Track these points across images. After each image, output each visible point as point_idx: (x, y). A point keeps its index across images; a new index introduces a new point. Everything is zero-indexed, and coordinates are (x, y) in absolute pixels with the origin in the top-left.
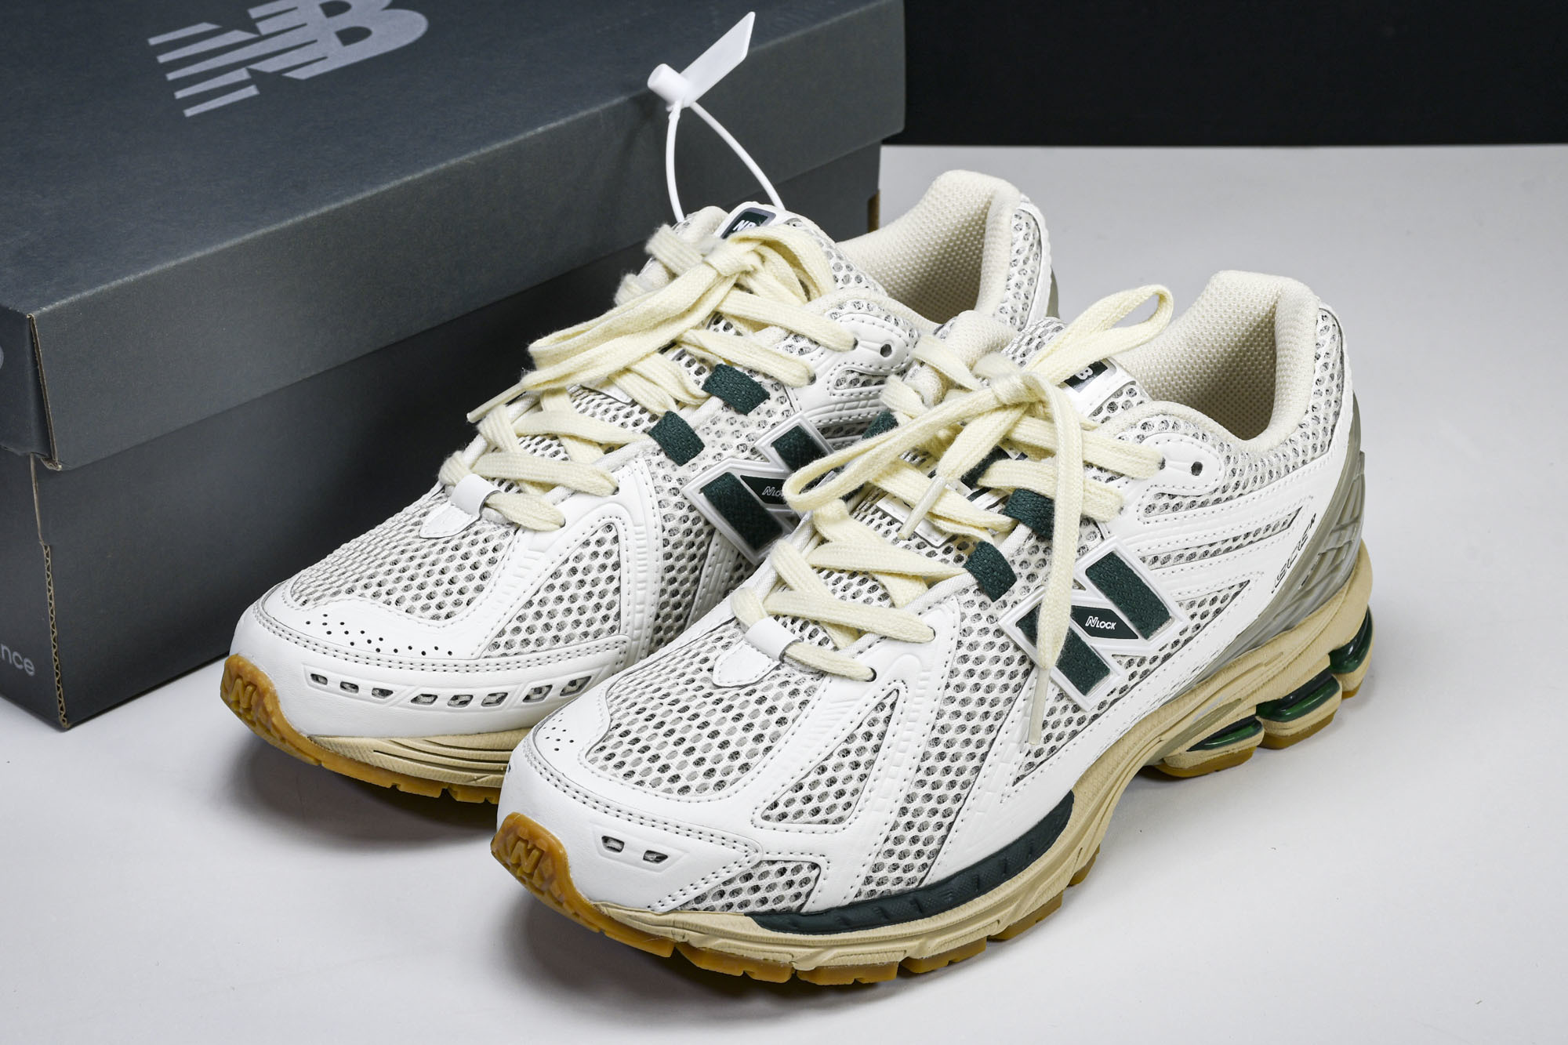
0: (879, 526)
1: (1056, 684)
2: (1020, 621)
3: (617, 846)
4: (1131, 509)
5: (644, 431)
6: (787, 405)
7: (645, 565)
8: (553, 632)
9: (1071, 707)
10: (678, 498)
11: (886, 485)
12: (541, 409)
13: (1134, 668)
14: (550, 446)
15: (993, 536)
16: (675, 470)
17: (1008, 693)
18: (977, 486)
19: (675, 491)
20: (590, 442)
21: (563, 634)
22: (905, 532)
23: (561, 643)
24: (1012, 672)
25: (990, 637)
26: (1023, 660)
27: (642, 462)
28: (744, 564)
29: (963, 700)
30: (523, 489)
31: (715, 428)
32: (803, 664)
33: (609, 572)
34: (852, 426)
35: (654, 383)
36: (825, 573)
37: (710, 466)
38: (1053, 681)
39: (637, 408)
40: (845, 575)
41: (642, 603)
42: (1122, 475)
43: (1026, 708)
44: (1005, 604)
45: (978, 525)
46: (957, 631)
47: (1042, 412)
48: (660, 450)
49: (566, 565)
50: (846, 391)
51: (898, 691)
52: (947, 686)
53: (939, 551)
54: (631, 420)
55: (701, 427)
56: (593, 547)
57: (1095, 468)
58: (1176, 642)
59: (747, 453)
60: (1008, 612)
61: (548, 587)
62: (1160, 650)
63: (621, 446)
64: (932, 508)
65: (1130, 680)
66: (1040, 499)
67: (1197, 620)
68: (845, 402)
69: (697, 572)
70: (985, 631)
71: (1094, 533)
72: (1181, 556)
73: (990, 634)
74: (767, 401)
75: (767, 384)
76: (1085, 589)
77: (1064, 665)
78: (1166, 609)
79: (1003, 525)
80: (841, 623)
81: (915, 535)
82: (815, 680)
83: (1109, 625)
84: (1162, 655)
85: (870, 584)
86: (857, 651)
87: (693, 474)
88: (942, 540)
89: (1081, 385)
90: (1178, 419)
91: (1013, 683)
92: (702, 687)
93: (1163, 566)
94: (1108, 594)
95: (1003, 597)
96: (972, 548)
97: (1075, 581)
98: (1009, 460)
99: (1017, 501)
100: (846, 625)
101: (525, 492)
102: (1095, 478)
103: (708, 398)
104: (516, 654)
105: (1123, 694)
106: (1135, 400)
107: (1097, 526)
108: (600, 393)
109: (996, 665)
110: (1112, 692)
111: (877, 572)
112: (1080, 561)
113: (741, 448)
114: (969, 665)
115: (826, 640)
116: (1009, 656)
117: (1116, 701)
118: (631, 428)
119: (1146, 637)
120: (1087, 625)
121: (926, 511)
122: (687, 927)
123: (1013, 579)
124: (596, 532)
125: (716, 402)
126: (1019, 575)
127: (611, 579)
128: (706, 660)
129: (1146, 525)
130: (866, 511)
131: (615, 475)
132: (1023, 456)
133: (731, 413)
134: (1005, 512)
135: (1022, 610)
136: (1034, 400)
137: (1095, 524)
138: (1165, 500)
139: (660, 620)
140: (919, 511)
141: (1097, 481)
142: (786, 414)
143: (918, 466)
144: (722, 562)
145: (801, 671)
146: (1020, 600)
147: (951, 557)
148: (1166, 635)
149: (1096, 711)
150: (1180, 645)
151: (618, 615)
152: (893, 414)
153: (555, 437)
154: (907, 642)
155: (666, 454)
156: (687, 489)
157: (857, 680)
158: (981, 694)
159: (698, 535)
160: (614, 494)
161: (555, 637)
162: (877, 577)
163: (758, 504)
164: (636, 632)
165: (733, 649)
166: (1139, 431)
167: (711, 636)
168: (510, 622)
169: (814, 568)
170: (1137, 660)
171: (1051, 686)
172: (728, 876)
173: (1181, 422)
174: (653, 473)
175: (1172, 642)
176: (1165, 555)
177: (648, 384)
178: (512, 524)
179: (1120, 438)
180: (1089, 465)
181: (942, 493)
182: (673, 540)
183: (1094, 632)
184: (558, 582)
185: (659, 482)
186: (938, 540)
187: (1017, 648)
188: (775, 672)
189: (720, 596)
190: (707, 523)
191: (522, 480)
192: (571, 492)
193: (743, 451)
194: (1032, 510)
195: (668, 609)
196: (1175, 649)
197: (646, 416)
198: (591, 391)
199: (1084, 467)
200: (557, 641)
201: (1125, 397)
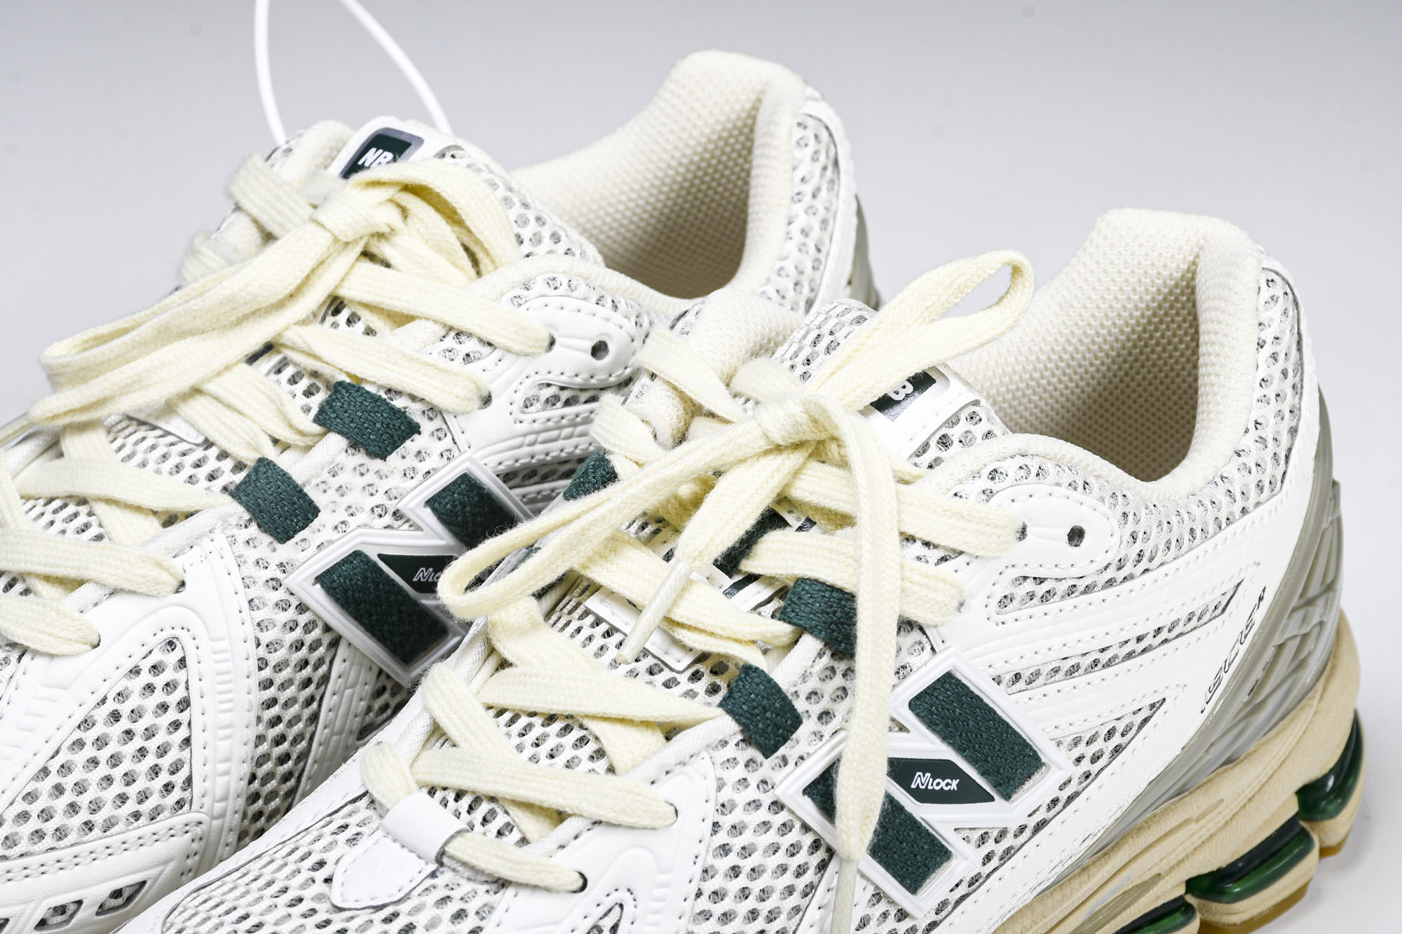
0: (590, 638)
1: (868, 880)
2: (809, 786)
4: (975, 604)
5: (225, 489)
6: (447, 443)
7: (230, 701)
8: (84, 816)
9: (893, 912)
10: (280, 594)
11: (597, 574)
12: (61, 455)
13: (990, 846)
14: (76, 515)
15: (765, 652)
16: (274, 550)
17: (795, 899)
18: (739, 572)
19: (275, 584)
20: (138, 509)
21: (99, 818)
22: (629, 651)
23: (97, 832)
24: (799, 866)
25: (763, 814)
26: (816, 845)
27: (220, 539)
28: (389, 686)
29: (725, 915)
30: (32, 587)
31: (335, 482)
32: (472, 868)
33: (172, 714)
34: (551, 468)
35: (239, 412)
36: (507, 716)
37: (330, 542)
38: (863, 876)
39: (213, 452)
40: (537, 721)
41: (227, 760)
42: (961, 553)
43: (822, 920)
44: (785, 760)
45: (741, 637)
46: (711, 807)
47: (836, 455)
48: (250, 520)
49: (103, 707)
50: (540, 414)
51: (621, 906)
52: (699, 894)
53: (683, 678)
54: (203, 472)
55: (314, 482)
56: (145, 677)
57: (919, 543)
58: (1055, 802)
59: (388, 519)
60: (789, 774)
61: (74, 743)
62: (1030, 815)
63: (189, 515)
64: (669, 611)
65: (984, 864)
66: (835, 594)
67: (1085, 765)
68: (538, 432)
69: (315, 705)
70: (755, 804)
71: (920, 643)
72: (1056, 671)
73: (764, 809)
74: (416, 436)
75: (415, 412)
76: (908, 731)
77: (882, 850)
78: (1035, 752)
79: (778, 636)
80: (532, 801)
81: (646, 653)
82: (492, 893)
83: (947, 784)
84: (1032, 822)
85: (576, 734)
86: (557, 845)
87: (302, 556)
88: (688, 660)
89: (896, 409)
90: (1045, 461)
91: (801, 883)
92: (314, 911)
93: (1029, 686)
94: (945, 737)
95: (782, 751)
96: (733, 671)
97: (893, 720)
98: (787, 530)
99: (800, 598)
100: (537, 803)
101: (36, 594)
102: (919, 559)
103: (324, 434)
104: (22, 855)
105: (974, 887)
106: (979, 430)
107: (924, 633)
108: (154, 428)
109: (773, 857)
110: (957, 885)
111: (587, 716)
112: (899, 689)
113: (379, 511)
114: (732, 859)
115: (509, 827)
116: (794, 842)
117: (963, 898)
118: (203, 483)
119: (1007, 797)
120: (913, 786)
121: (661, 616)
123: (796, 721)
124: (150, 652)
125: (335, 442)
126: (805, 715)
127: (176, 725)
128: (321, 864)
129: (1001, 626)
130: (570, 613)
131: (179, 562)
132: (811, 522)
133: (361, 458)
134: (781, 615)
135: (811, 770)
136: (822, 436)
137: (921, 629)
138: (1029, 586)
139: (256, 784)
140: (651, 616)
141: (922, 564)
142: (447, 455)
143: (648, 542)
144: (353, 686)
145: (469, 879)
146: (808, 754)
147: (701, 686)
148: (1036, 792)
149: (934, 918)
150: (1060, 805)
151: (189, 782)
152: (607, 457)
153: (83, 501)
154: (632, 828)
155: (260, 527)
156: (290, 581)
157: (558, 892)
158: (751, 903)
159: (313, 648)
160: (177, 592)
161: (86, 823)
162: (586, 723)
163: (406, 595)
164: (219, 807)
165: (364, 843)
166: (984, 483)
167: (331, 822)
168: (12, 804)
169: (490, 708)
170: (995, 834)
171: (861, 883)
173: (1049, 466)
174: (240, 557)
175: (1048, 801)
176: (1032, 670)
177: (229, 413)
178: (13, 645)
179: (956, 495)
180: (910, 539)
181: (686, 586)
182: (274, 659)
183: (924, 796)
184: (89, 736)
185: (250, 569)
186: (680, 661)
187: (806, 828)
188: (429, 882)
189: (352, 739)
190: (327, 629)
191: (30, 574)
192: (108, 591)
193: (381, 516)
194: (823, 612)
195: (268, 766)
196: (1053, 812)
197: (227, 464)
198: (141, 423)
199: (901, 541)
200: (91, 829)
201: (963, 425)
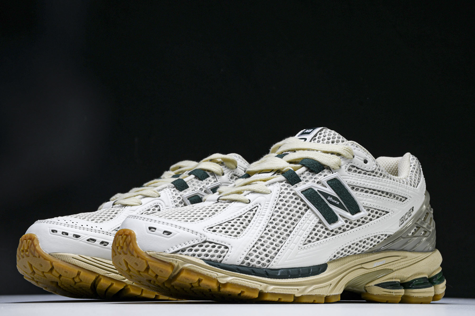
3: (154, 230)
131: (159, 193)
148: (357, 216)
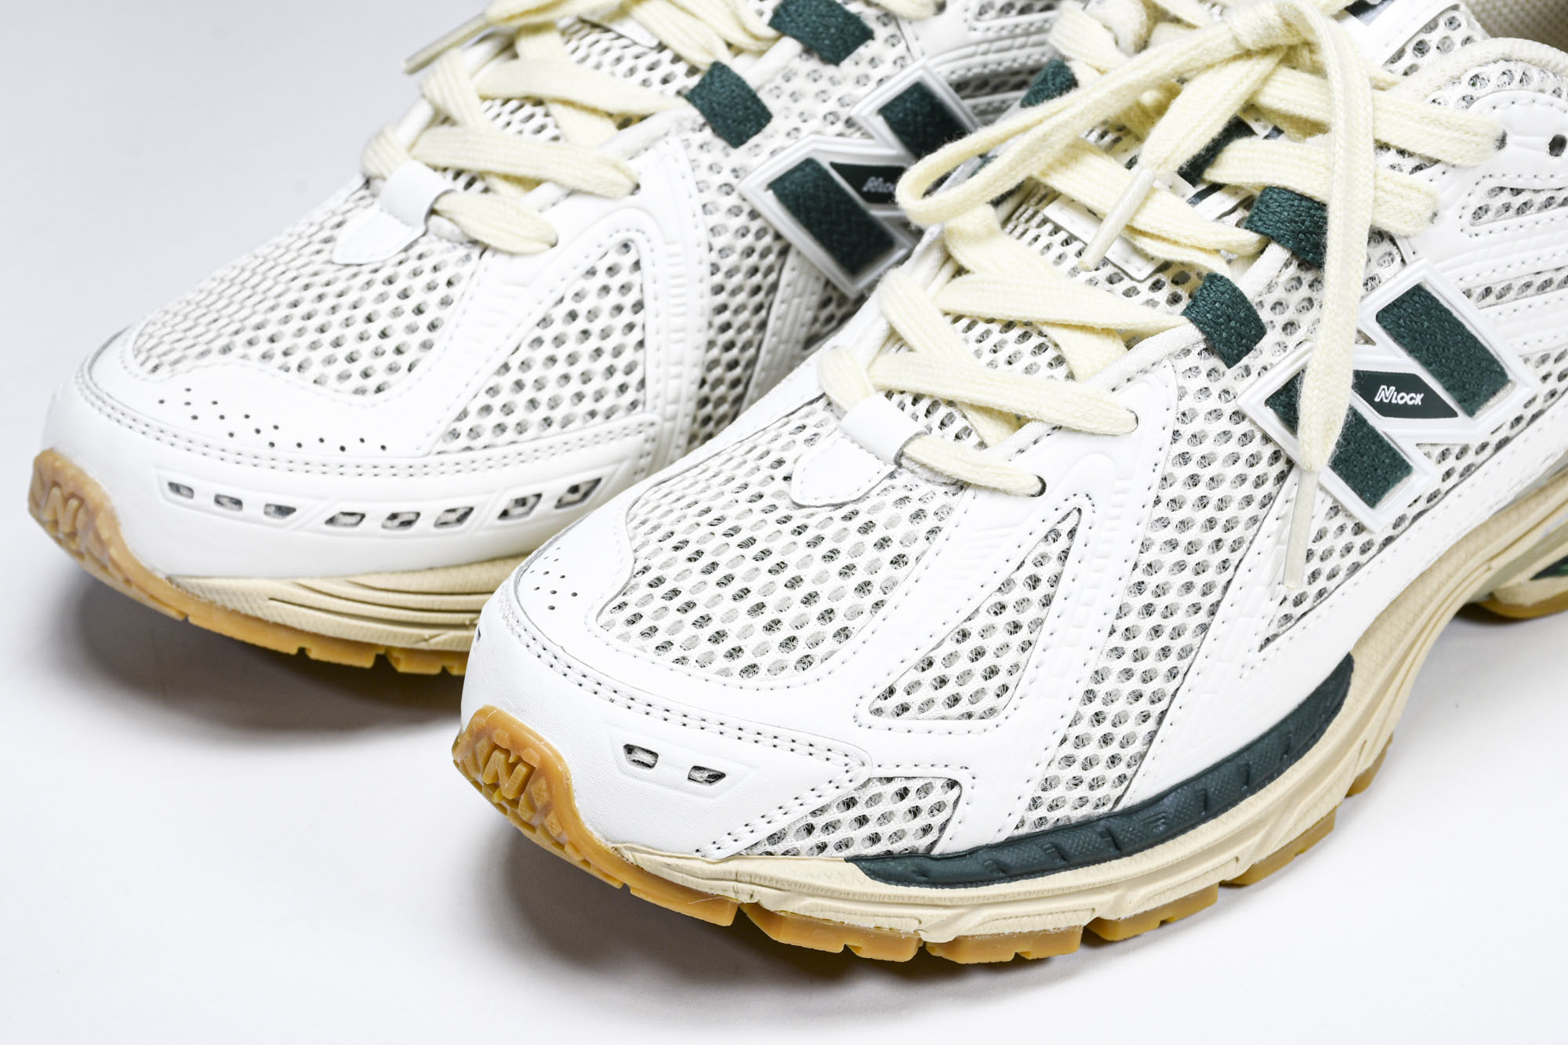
0: (1048, 247)
1: (1327, 492)
2: (1272, 397)
4: (1449, 215)
5: (679, 93)
6: (900, 49)
7: (683, 305)
8: (543, 411)
9: (1350, 525)
10: (733, 200)
11: (1057, 182)
12: (515, 56)
13: (1450, 462)
14: (532, 116)
15: (1229, 262)
16: (727, 155)
17: (1253, 510)
18: (1203, 181)
19: (728, 189)
20: (594, 111)
21: (557, 415)
22: (1090, 258)
23: (555, 427)
24: (1258, 477)
25: (1224, 424)
26: (1276, 456)
27: (675, 142)
28: (835, 296)
29: (1182, 522)
30: (491, 186)
31: (788, 88)
32: (931, 470)
33: (627, 316)
34: (1003, 78)
35: (693, 15)
36: (964, 322)
37: (783, 149)
38: (1322, 488)
39: (667, 55)
40: (995, 328)
41: (679, 363)
42: (1437, 162)
43: (1280, 531)
44: (1247, 370)
45: (1204, 245)
46: (1171, 416)
47: (1308, 61)
48: (704, 125)
49: (561, 306)
50: (994, 23)
51: (1079, 510)
52: (1157, 502)
53: (1144, 288)
54: (657, 76)
55: (768, 87)
56: (602, 278)
57: (1393, 152)
58: (1518, 420)
59: (840, 126)
60: (1253, 384)
61: (533, 341)
62: (1493, 433)
63: (643, 118)
64: (1132, 219)
65: (1444, 480)
66: (1303, 203)
67: (1552, 384)
68: (991, 41)
69: (763, 313)
70: (1216, 414)
71: (1390, 254)
72: (1528, 285)
73: (1225, 419)
74: (870, 43)
75: (869, 16)
76: (1373, 343)
77: (1342, 463)
78: (1502, 369)
79: (1244, 245)
80: (991, 406)
81: (1106, 262)
82: (950, 494)
83: (1411, 399)
84: (1495, 440)
85: (1035, 340)
86: (1017, 450)
87: (754, 162)
88: (1149, 268)
89: (1370, 15)
90: (1529, 66)
91: (1259, 494)
92: (774, 507)
93: (1500, 301)
94: (1412, 351)
95: (1245, 361)
96: (1195, 282)
97: (1359, 332)
98: (1254, 138)
99: (1267, 207)
100: (997, 408)
101: (495, 192)
102: (1393, 167)
103: (777, 39)
104: (485, 447)
105: (1432, 503)
106: (1458, 36)
107: (1395, 244)
108: (607, 30)
109: (1233, 467)
110: (1415, 501)
111: (1046, 323)
112: (1367, 301)
113: (831, 118)
114: (1192, 468)
115: (967, 431)
116: (1254, 452)
117: (1421, 514)
118: (657, 86)
119: (1471, 413)
120: (1377, 399)
121: (1123, 223)
122: (757, 881)
123: (1260, 331)
124: (606, 254)
125: (789, 47)
126: (1270, 325)
127: (630, 327)
128: (780, 462)
129: (1475, 238)
130: (1028, 221)
132: (1278, 131)
133: (814, 64)
134: (1249, 224)
135: (1275, 381)
136: (1294, 41)
137: (1392, 240)
138: (1505, 197)
139: (706, 389)
140: (1113, 223)
141: (1396, 172)
142: (900, 62)
143: (1110, 149)
144: (801, 295)
145: (928, 481)
146: (1271, 364)
147: (1163, 295)
149: (1391, 532)
150: (1523, 423)
151: (642, 383)
152: (1068, 64)
153: (539, 102)
154: (1093, 434)
155: (714, 130)
156: (742, 185)
157: (1016, 495)
158: (1210, 512)
159: (764, 255)
160: (632, 193)
161: (545, 420)
162: (1046, 330)
163: (855, 206)
164: (671, 409)
165: (820, 443)
166: (1465, 89)
167: (787, 423)
168: (475, 397)
169: (947, 314)
170: (1456, 450)
171: (1321, 495)
172: (818, 803)
173: (1534, 73)
174: (694, 161)
175: (1512, 418)
176: (1503, 285)
177: (683, 16)
178: (474, 242)
179: (1434, 101)
180: (1383, 146)
181: (1150, 193)
182: (726, 264)
183: (1387, 410)
184: (548, 334)
185: (703, 174)
186: (1141, 270)
187: (1267, 439)
188: (888, 483)
189: (798, 349)
190: (778, 236)
191: (490, 173)
192: (565, 192)
193: (833, 123)
194: (1291, 221)
195: (718, 372)
196: (1517, 429)
197: (681, 68)
198: (595, 26)
199: (1376, 148)
200: (549, 425)
201: (1442, 30)
